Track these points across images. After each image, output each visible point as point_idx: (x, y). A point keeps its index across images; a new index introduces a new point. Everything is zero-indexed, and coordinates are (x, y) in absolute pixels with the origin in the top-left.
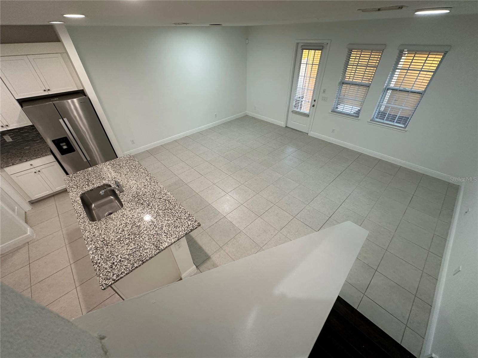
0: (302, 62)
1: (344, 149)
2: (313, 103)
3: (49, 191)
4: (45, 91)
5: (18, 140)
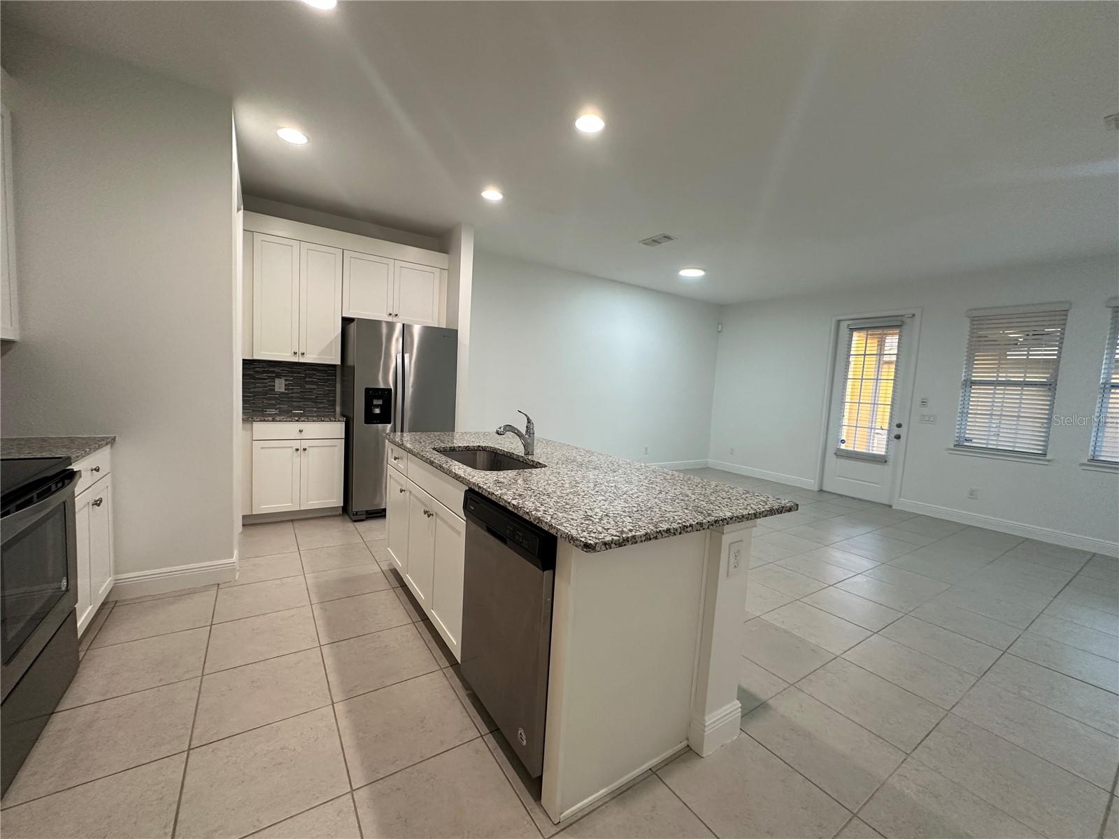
0: (852, 352)
1: (1027, 539)
2: (896, 431)
3: (292, 503)
4: (390, 314)
5: (292, 393)
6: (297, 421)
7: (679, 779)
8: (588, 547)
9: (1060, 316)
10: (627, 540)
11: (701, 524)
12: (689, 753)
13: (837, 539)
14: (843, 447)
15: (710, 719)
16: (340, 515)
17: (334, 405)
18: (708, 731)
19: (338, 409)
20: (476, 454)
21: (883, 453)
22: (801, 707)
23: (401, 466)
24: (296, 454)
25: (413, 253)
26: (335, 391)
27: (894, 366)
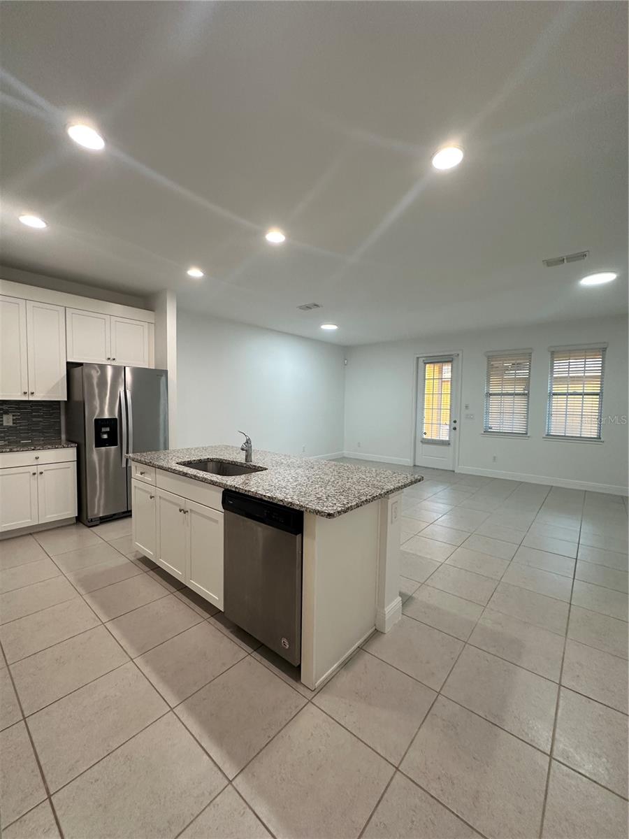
0: (426, 378)
1: (522, 482)
2: (454, 425)
3: (31, 519)
4: (109, 359)
5: (20, 426)
6: (33, 450)
7: (375, 648)
8: (330, 515)
9: (528, 356)
10: (348, 509)
11: (380, 495)
12: (377, 633)
13: (429, 495)
14: (425, 437)
15: (388, 609)
16: (74, 524)
17: (60, 433)
18: (387, 618)
19: (63, 437)
20: (206, 464)
21: (447, 439)
22: (430, 594)
23: (148, 478)
24: (33, 477)
25: (117, 309)
26: (60, 422)
27: (449, 383)
